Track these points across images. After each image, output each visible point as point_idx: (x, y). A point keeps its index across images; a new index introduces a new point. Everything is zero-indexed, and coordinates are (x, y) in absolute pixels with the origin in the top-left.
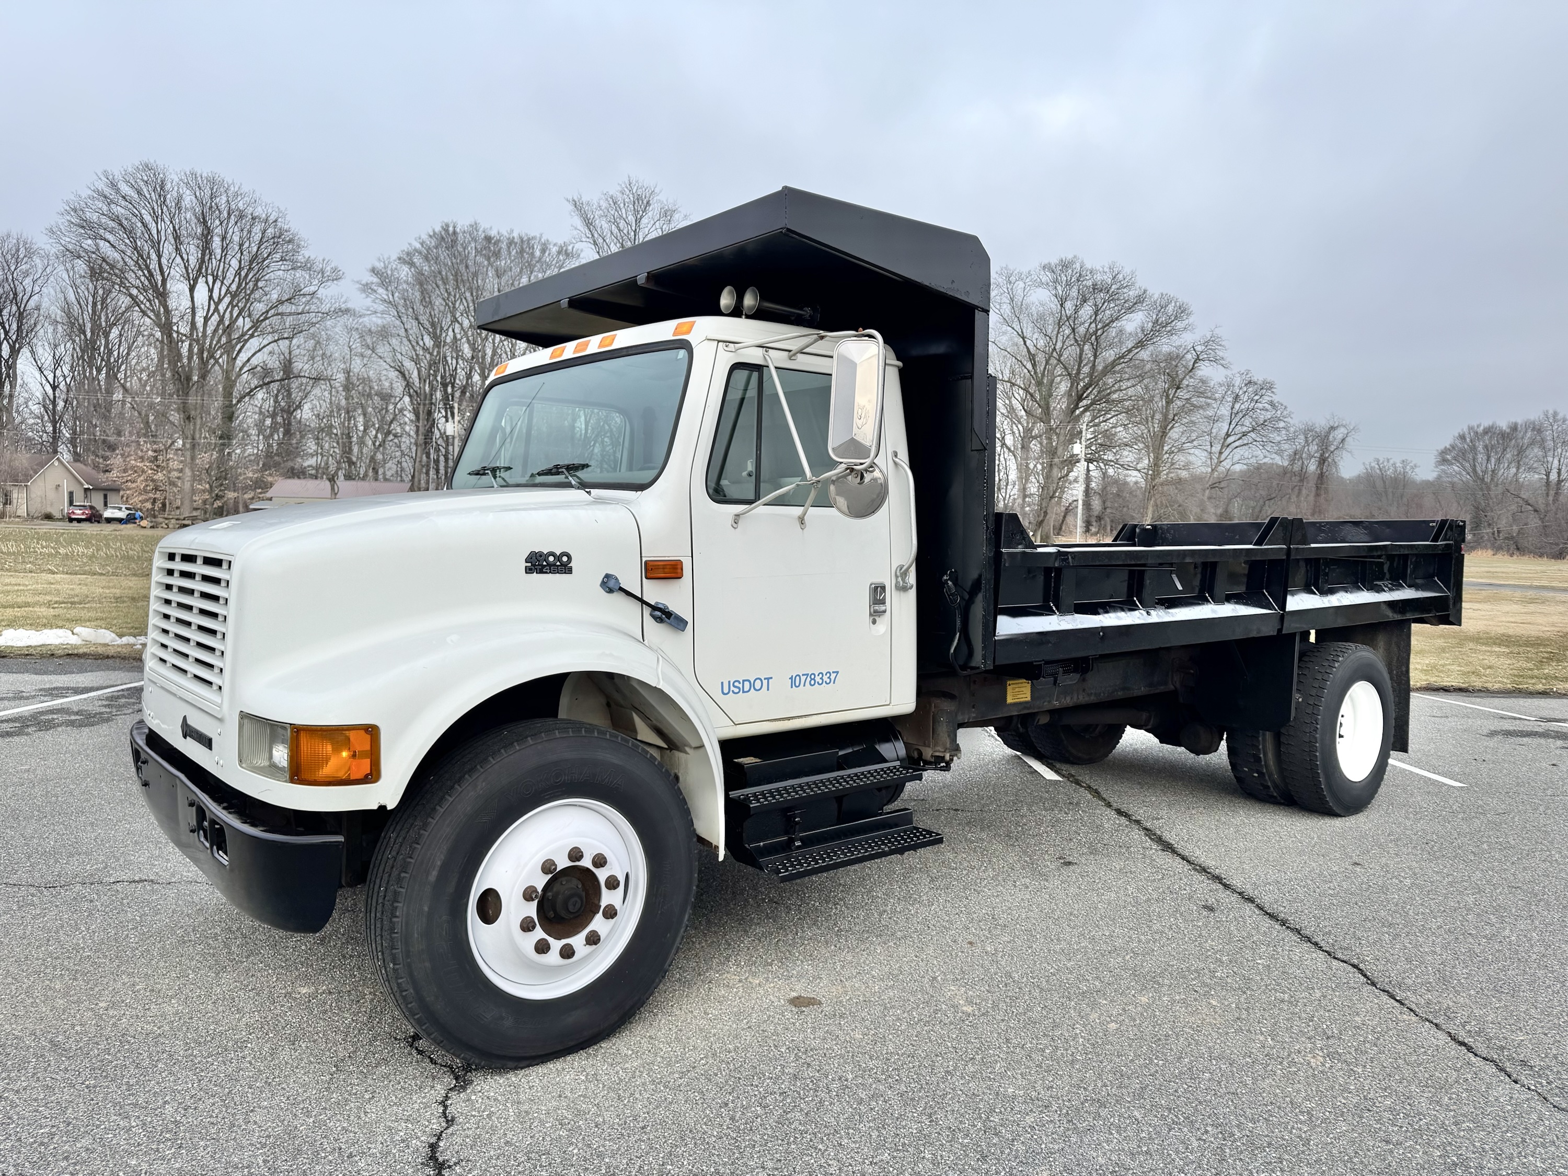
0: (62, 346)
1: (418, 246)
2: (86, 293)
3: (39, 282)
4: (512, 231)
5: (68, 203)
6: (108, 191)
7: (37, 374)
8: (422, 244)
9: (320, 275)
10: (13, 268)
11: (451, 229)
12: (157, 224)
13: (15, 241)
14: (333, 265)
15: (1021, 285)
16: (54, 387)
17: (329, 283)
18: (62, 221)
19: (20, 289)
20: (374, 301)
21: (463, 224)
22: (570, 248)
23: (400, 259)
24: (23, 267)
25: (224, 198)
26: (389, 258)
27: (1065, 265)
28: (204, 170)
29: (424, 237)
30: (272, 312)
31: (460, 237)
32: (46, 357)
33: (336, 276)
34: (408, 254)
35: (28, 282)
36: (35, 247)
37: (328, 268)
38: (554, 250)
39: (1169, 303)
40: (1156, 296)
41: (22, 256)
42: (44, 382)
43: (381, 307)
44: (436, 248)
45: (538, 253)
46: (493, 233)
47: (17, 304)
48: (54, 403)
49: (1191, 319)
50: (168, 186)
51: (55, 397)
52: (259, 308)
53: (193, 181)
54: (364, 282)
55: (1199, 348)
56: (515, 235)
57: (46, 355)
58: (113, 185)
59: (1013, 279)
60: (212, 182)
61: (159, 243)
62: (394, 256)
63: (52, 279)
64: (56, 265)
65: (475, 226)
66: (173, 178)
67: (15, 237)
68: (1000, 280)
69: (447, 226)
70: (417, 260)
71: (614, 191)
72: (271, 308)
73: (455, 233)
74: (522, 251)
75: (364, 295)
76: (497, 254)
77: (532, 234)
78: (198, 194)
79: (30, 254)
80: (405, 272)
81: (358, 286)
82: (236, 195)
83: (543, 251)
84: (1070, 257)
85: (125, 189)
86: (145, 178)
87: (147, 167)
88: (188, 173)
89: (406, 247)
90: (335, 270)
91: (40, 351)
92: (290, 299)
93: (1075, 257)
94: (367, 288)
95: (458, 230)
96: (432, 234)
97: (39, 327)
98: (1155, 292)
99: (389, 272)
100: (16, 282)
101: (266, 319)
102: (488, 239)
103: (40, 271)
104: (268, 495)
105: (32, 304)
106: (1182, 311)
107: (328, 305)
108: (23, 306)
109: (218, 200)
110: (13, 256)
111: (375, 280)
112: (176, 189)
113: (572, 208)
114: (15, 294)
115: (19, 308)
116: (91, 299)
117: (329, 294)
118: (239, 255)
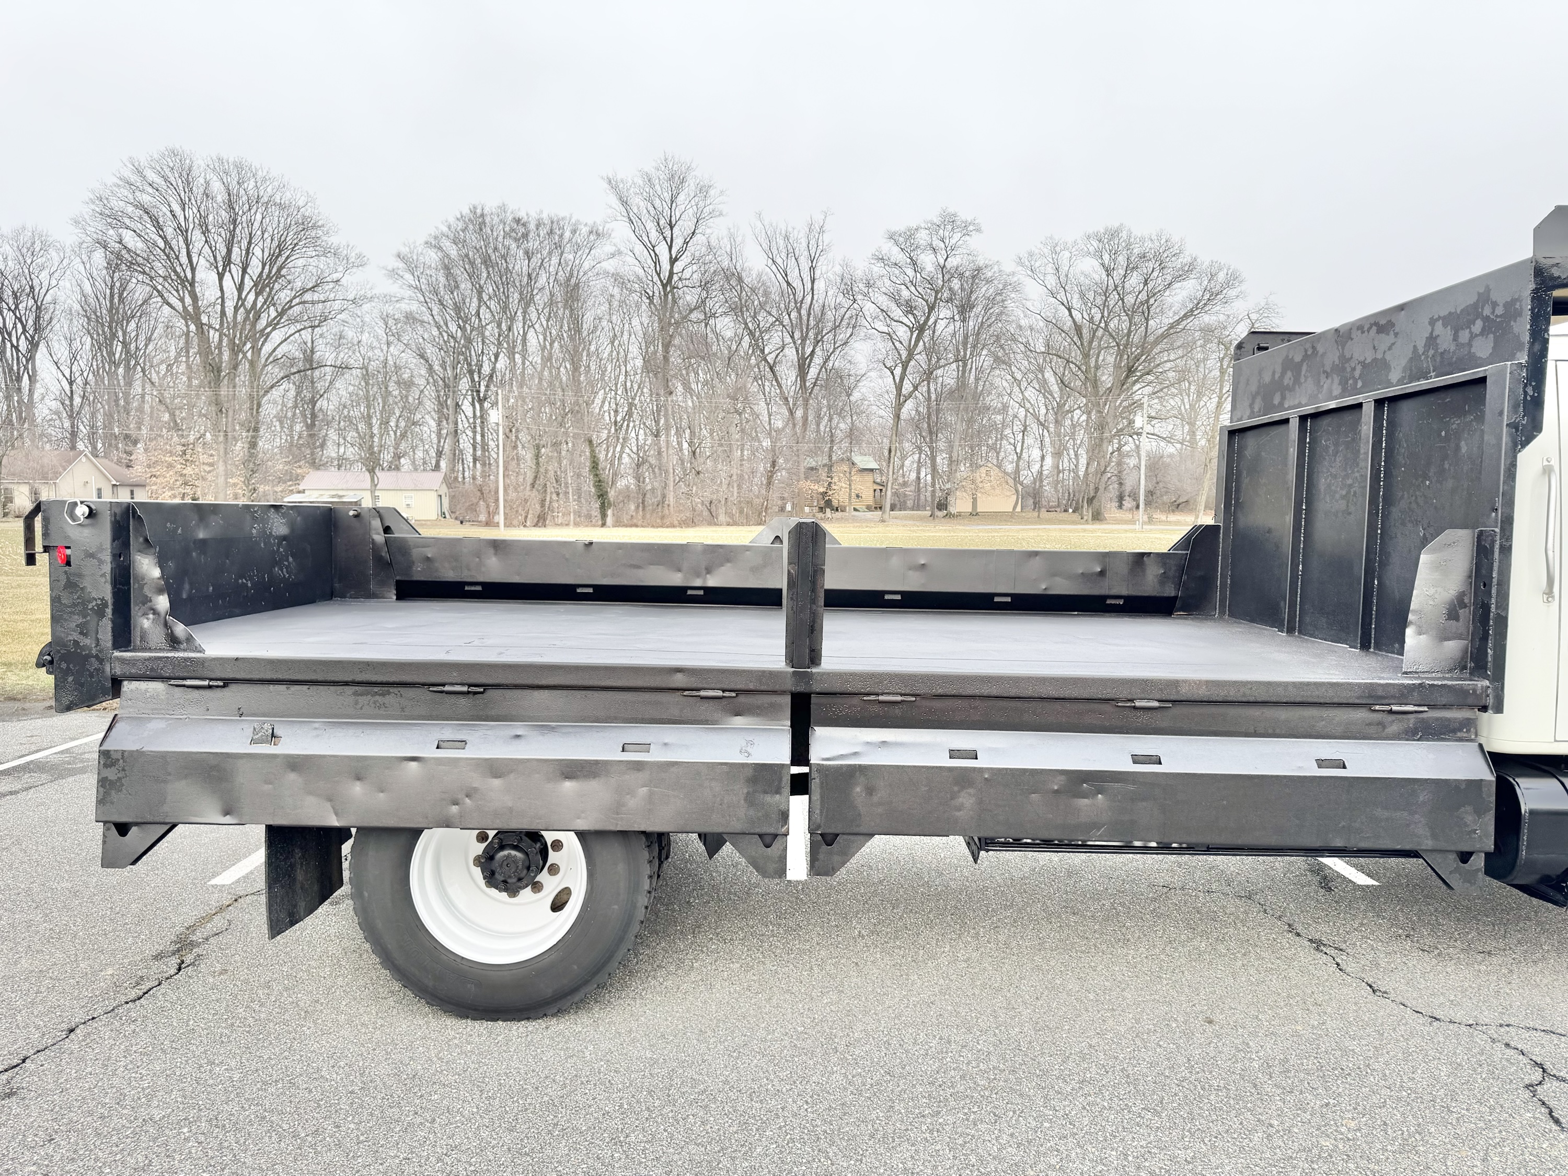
0: (78, 340)
1: (445, 229)
2: (103, 286)
3: (56, 275)
4: (541, 212)
5: (93, 191)
6: (134, 178)
7: (54, 368)
8: (449, 228)
9: (345, 261)
10: (29, 261)
11: (479, 211)
12: (184, 211)
13: (30, 234)
14: (357, 251)
15: (1066, 254)
16: (71, 383)
17: (354, 270)
18: (86, 211)
19: (36, 282)
20: (401, 287)
21: (490, 205)
22: (601, 228)
23: (427, 243)
24: (39, 260)
25: (252, 184)
26: (415, 243)
27: (1113, 234)
28: (231, 155)
29: (452, 220)
30: (297, 300)
31: (488, 220)
32: (62, 353)
33: (361, 263)
34: (436, 238)
35: (44, 275)
36: (51, 239)
37: (353, 254)
38: (584, 230)
39: (1220, 270)
40: (1207, 263)
41: (37, 249)
42: (61, 377)
43: (408, 293)
44: (463, 231)
45: (567, 234)
46: (522, 214)
47: (34, 298)
48: (71, 398)
49: (1243, 287)
50: (195, 172)
51: (72, 392)
52: (284, 296)
53: (220, 167)
54: (390, 268)
55: (1254, 317)
56: (545, 216)
57: (63, 349)
58: (139, 172)
59: (1058, 249)
60: (239, 167)
61: (187, 231)
62: (421, 240)
63: (68, 272)
64: (72, 257)
65: (503, 208)
66: (200, 164)
67: (30, 230)
68: (1045, 250)
69: (475, 208)
70: (447, 244)
71: (649, 168)
72: (295, 297)
73: (482, 215)
74: (551, 232)
75: (391, 281)
76: (525, 236)
77: (561, 215)
78: (225, 181)
79: (45, 247)
80: (433, 257)
81: (384, 272)
82: (264, 180)
83: (574, 232)
84: (1116, 225)
85: (151, 176)
86: (171, 164)
87: (174, 153)
88: (214, 158)
89: (433, 232)
90: (359, 256)
91: (55, 345)
92: (313, 287)
93: (1122, 225)
94: (393, 274)
95: (485, 212)
96: (459, 216)
97: (54, 322)
98: (1205, 260)
99: (415, 258)
100: (33, 276)
101: (291, 307)
102: (518, 221)
103: (57, 264)
104: (301, 488)
105: (48, 298)
106: (1233, 279)
107: (354, 292)
108: (40, 300)
109: (246, 185)
110: (28, 249)
111: (401, 265)
112: (203, 175)
113: (607, 186)
114: (32, 287)
115: (36, 302)
116: (108, 291)
117: (353, 282)
118: (261, 242)
